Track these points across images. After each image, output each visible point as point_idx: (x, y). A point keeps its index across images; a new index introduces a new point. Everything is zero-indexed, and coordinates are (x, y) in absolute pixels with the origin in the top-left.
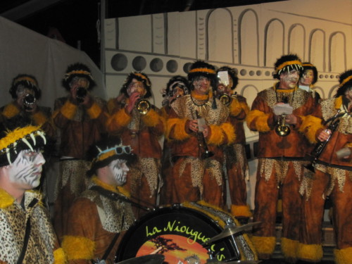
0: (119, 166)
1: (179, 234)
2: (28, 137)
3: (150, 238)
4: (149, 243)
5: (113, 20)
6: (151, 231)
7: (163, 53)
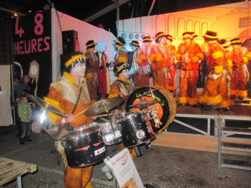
0: (125, 72)
1: (148, 96)
2: (79, 59)
3: (138, 98)
4: (137, 100)
5: (122, 21)
6: (138, 95)
7: (140, 32)
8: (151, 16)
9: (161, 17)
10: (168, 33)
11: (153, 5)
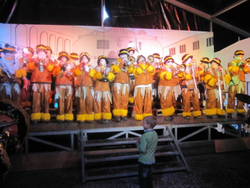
8: (9, 25)
9: (22, 27)
10: (30, 45)
11: (12, 13)
